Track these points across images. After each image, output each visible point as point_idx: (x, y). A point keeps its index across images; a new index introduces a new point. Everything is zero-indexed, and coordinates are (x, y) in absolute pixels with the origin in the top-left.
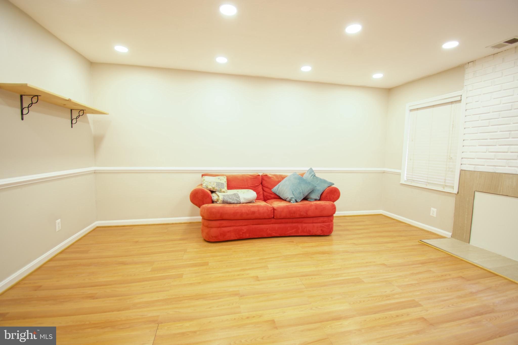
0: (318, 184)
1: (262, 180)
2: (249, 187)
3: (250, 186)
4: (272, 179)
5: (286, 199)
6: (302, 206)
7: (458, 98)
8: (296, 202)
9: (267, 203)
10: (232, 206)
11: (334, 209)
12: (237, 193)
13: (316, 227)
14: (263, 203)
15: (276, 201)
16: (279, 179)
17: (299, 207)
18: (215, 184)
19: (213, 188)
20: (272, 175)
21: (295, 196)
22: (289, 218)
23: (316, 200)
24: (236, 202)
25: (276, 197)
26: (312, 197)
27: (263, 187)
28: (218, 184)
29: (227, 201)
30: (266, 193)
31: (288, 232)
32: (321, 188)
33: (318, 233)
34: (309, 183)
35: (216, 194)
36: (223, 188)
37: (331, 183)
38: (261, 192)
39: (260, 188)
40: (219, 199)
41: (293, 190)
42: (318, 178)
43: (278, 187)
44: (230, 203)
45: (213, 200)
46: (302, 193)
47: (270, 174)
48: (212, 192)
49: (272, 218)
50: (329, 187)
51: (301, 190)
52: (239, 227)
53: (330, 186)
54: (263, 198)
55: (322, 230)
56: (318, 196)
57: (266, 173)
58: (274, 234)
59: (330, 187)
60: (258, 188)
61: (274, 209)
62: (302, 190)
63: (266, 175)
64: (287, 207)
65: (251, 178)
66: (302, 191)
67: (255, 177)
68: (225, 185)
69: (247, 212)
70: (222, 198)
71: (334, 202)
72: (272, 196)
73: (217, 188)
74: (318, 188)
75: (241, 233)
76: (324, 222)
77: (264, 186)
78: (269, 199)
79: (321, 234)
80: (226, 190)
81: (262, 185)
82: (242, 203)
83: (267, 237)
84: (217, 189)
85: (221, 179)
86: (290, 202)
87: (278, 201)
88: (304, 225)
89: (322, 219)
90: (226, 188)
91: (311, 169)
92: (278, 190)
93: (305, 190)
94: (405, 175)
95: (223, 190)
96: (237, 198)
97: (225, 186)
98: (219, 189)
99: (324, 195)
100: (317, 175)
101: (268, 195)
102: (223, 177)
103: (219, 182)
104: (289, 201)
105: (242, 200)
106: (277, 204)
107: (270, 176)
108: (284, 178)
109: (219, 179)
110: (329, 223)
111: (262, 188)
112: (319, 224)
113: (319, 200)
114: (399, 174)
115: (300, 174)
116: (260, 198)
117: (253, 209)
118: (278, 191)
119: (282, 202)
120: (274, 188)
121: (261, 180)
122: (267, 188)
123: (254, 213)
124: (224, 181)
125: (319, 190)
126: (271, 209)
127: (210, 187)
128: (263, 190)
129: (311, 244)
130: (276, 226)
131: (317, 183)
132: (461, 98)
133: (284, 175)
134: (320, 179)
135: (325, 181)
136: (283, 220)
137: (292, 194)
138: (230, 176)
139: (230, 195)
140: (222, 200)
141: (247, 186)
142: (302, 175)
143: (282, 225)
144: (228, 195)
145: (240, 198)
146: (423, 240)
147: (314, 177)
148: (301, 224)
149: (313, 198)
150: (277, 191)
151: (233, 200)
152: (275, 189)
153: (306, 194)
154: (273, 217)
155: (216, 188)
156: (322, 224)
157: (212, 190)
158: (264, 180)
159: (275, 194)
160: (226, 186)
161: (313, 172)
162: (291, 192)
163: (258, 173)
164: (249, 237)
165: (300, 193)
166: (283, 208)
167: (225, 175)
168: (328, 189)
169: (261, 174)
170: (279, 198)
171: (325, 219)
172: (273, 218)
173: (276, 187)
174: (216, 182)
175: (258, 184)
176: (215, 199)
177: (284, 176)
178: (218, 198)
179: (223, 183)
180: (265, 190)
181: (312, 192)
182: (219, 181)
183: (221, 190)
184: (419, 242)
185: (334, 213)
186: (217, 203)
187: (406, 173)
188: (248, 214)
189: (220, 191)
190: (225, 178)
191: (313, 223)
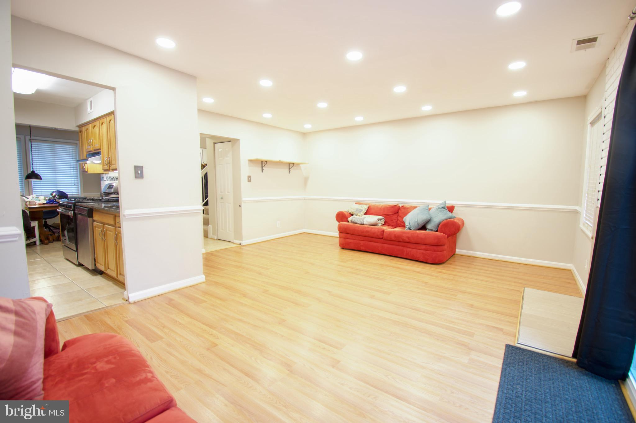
1: (399, 210)
3: (384, 214)
8: (410, 229)
12: (368, 217)
13: (419, 253)
18: (358, 210)
19: (352, 212)
20: (409, 206)
21: (410, 224)
23: (432, 230)
24: (361, 223)
25: (402, 224)
26: (428, 227)
35: (353, 217)
36: (359, 213)
40: (352, 220)
44: (358, 224)
50: (448, 219)
52: (358, 241)
56: (434, 227)
58: (384, 252)
61: (383, 232)
63: (404, 206)
65: (388, 208)
66: (417, 221)
68: (364, 211)
73: (355, 213)
80: (361, 215)
85: (363, 207)
88: (409, 250)
90: (363, 213)
94: (584, 216)
95: (359, 214)
96: (363, 220)
102: (366, 205)
105: (365, 222)
107: (407, 207)
108: (415, 208)
109: (361, 206)
112: (422, 251)
114: (580, 214)
116: (385, 223)
120: (404, 217)
124: (365, 208)
125: (435, 222)
127: (350, 211)
130: (386, 245)
136: (400, 243)
138: (372, 205)
139: (361, 218)
141: (382, 214)
143: (390, 246)
150: (405, 219)
151: (359, 221)
153: (423, 223)
156: (425, 251)
159: (403, 222)
166: (391, 232)
167: (369, 204)
169: (400, 205)
172: (383, 238)
173: (406, 216)
175: (391, 213)
181: (428, 221)
182: (361, 208)
187: (585, 212)
188: (363, 232)
190: (368, 206)
191: (416, 249)
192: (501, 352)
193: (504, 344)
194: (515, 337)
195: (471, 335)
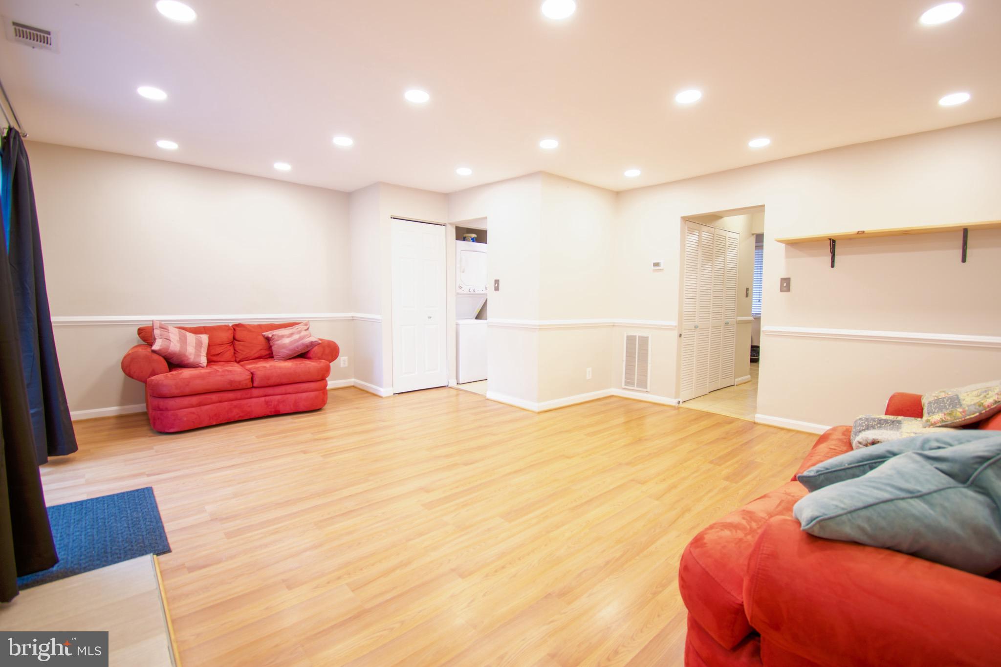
192: (172, 540)
193: (174, 551)
194: (161, 572)
195: (229, 535)
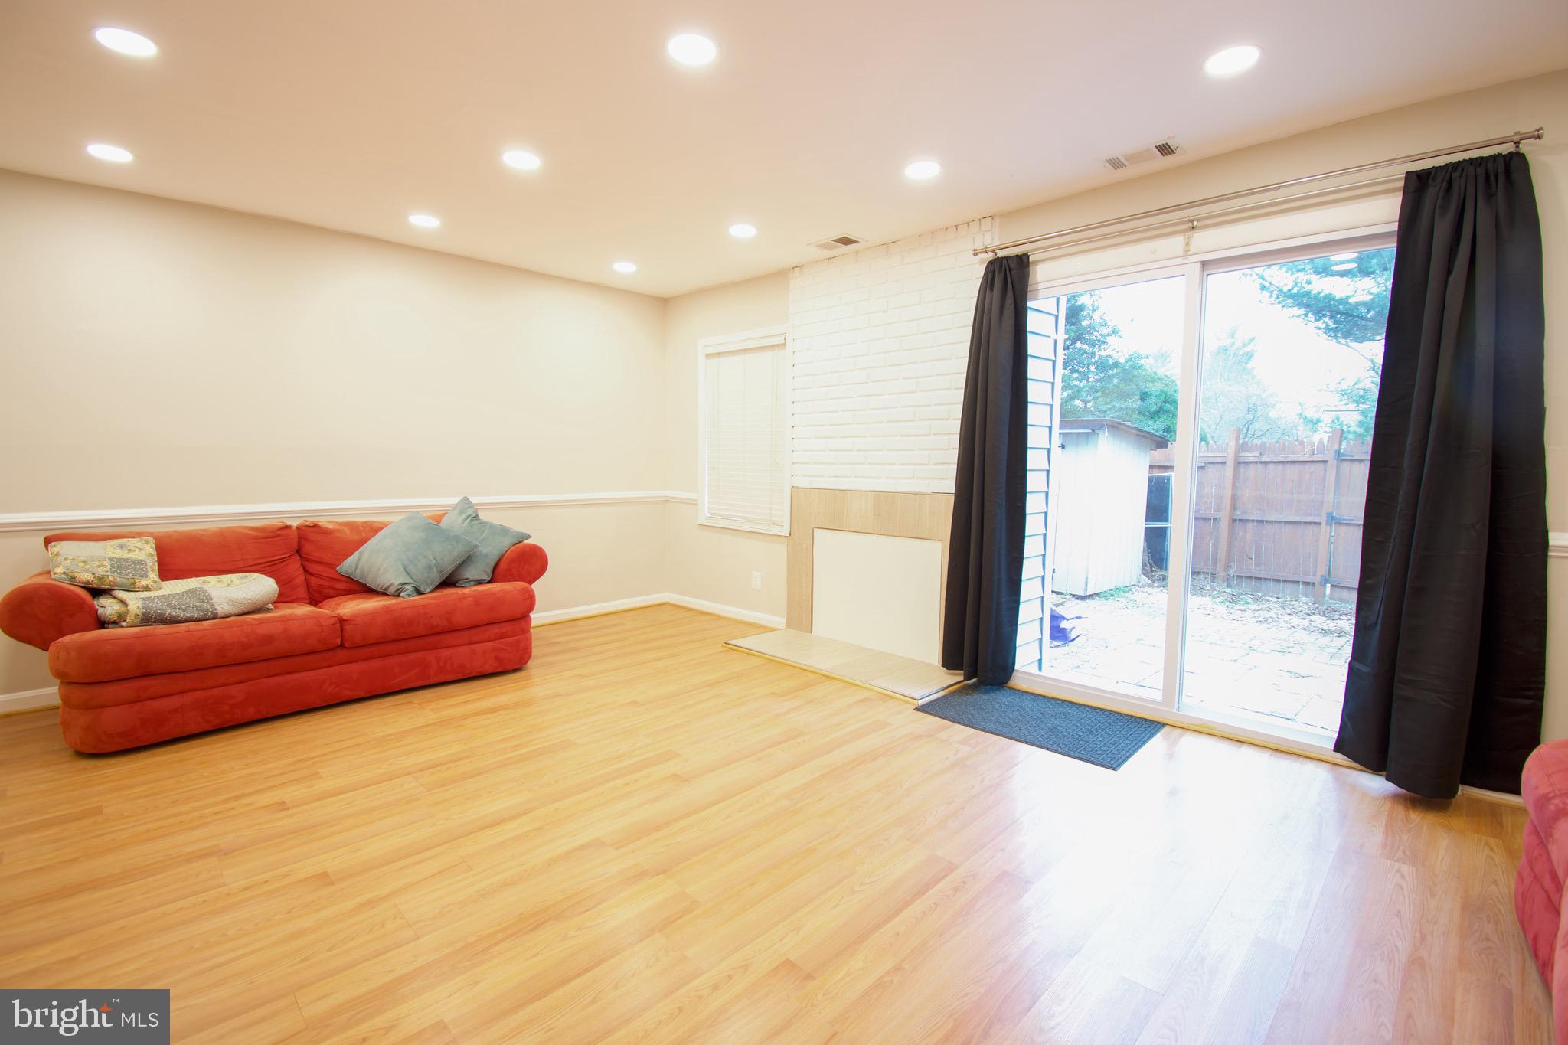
0: (484, 539)
1: (299, 542)
2: (251, 566)
3: (252, 563)
4: (337, 535)
5: (385, 589)
6: (433, 601)
7: (779, 340)
8: (419, 592)
9: (320, 608)
10: (183, 627)
11: (529, 602)
12: (203, 586)
13: (482, 652)
14: (303, 610)
15: (352, 599)
16: (364, 535)
17: (424, 606)
18: (108, 564)
19: (100, 579)
20: (337, 523)
21: (413, 579)
22: (395, 641)
23: (480, 582)
24: (196, 614)
25: (354, 587)
26: (467, 576)
27: (304, 563)
28: (118, 564)
29: (161, 614)
30: (316, 579)
31: (396, 681)
32: (492, 550)
33: (489, 668)
34: (457, 539)
35: (115, 598)
36: (142, 576)
37: (522, 533)
38: (300, 579)
39: (295, 567)
40: (128, 611)
41: (407, 562)
42: (487, 523)
43: (359, 560)
44: (175, 621)
45: (102, 620)
46: (436, 567)
47: (329, 522)
48: (97, 592)
49: (337, 647)
50: (517, 543)
51: (432, 560)
52: (216, 691)
53: (520, 542)
54: (307, 597)
55: (497, 658)
56: (485, 571)
57: (315, 520)
58: (347, 694)
59: (521, 544)
60: (288, 564)
61: (342, 621)
62: (435, 559)
63: (315, 526)
64: (387, 610)
65: (255, 538)
66: (434, 562)
67: (271, 532)
68: (150, 564)
69: (244, 639)
70: (138, 607)
71: (531, 582)
72: (340, 586)
74: (484, 549)
75: (227, 708)
76: (502, 637)
77: (307, 560)
78: (328, 597)
79: (496, 668)
80: (155, 582)
81: (301, 557)
82: (223, 615)
83: (326, 704)
84: (118, 580)
85: (133, 548)
86: (398, 596)
87: (359, 598)
88: (445, 653)
89: (495, 630)
90: (154, 576)
91: (466, 499)
92: (359, 567)
93: (446, 556)
94: (707, 505)
95: (143, 582)
96: (203, 601)
97: (149, 569)
98: (125, 581)
99: (502, 566)
100: (482, 516)
101: (326, 583)
102: (138, 539)
103: (125, 556)
104: (396, 594)
105: (222, 608)
106: (351, 607)
107: (330, 526)
108: (381, 529)
109: (121, 547)
110: (516, 638)
111: (302, 564)
112: (490, 644)
113: (489, 582)
114: (694, 503)
115: (430, 517)
116: (294, 597)
117: (263, 630)
118: (358, 571)
119: (371, 598)
120: (344, 562)
121: (296, 540)
122: (321, 563)
123: (268, 639)
124: (144, 552)
125: (487, 556)
126: (333, 621)
128: (306, 571)
129: (464, 697)
130: (355, 668)
131: (482, 537)
132: (785, 339)
133: (378, 522)
134: (492, 527)
135: (504, 531)
137: (405, 574)
138: (169, 536)
139: (171, 595)
140: (139, 612)
141: (241, 564)
142: (438, 519)
143: (376, 664)
144: (163, 596)
145: (215, 600)
146: (729, 642)
147: (475, 522)
148: (435, 651)
149: (471, 578)
150: (353, 569)
151: (184, 611)
152: (348, 566)
153: (449, 569)
154: (339, 643)
155: (111, 578)
156: (497, 641)
157: (95, 586)
158: (306, 539)
159: (350, 580)
160: (153, 570)
161: (469, 510)
162: (401, 568)
163: (283, 520)
164: (257, 717)
165: (430, 567)
166: (373, 615)
167: (151, 535)
168: (512, 551)
169: (294, 523)
170: (362, 589)
171: (506, 628)
172: (342, 646)
173: (351, 557)
174: (111, 559)
175: (284, 553)
176: (108, 613)
177: (379, 526)
178: (123, 609)
179: (142, 561)
180: (311, 571)
181: (467, 560)
182: (124, 554)
183: (134, 584)
184: (722, 646)
185: (531, 607)
186: (122, 627)
187: (707, 499)
188: (245, 646)
189: (131, 588)
190: (147, 542)
191: (470, 643)
